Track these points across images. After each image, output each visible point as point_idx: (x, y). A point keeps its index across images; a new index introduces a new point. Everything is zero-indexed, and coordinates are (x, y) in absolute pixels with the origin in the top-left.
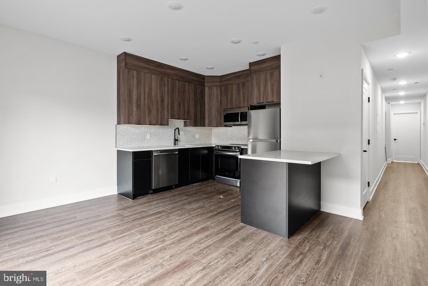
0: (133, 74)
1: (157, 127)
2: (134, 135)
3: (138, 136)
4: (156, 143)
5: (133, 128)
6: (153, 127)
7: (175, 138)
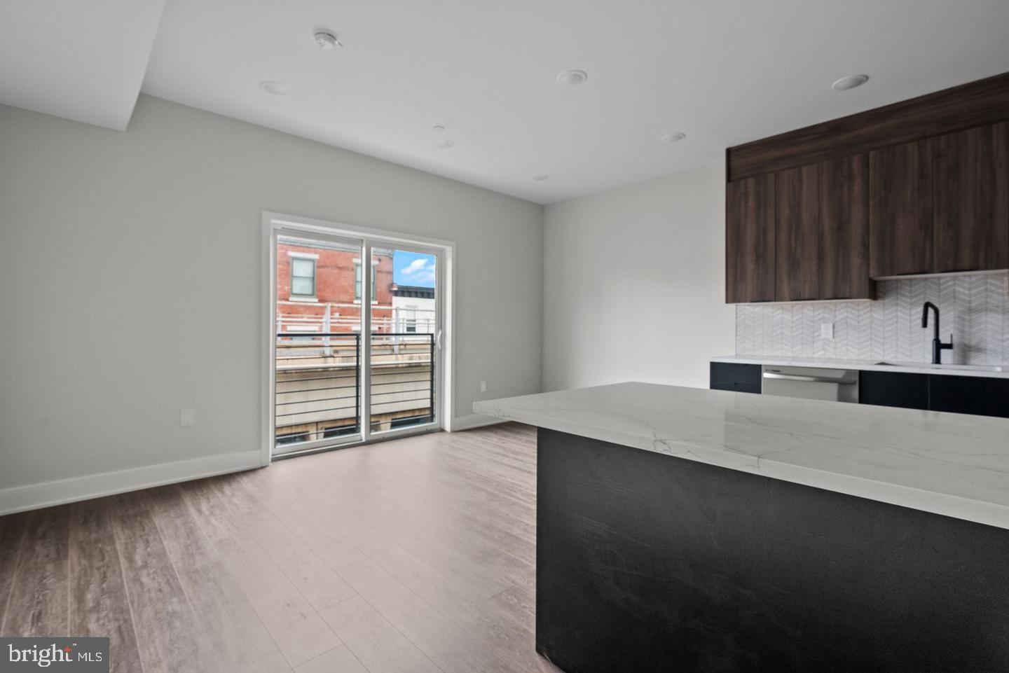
0: (746, 188)
1: (859, 305)
2: (782, 328)
3: (794, 329)
4: (855, 351)
5: (779, 309)
6: (844, 305)
7: (937, 340)
